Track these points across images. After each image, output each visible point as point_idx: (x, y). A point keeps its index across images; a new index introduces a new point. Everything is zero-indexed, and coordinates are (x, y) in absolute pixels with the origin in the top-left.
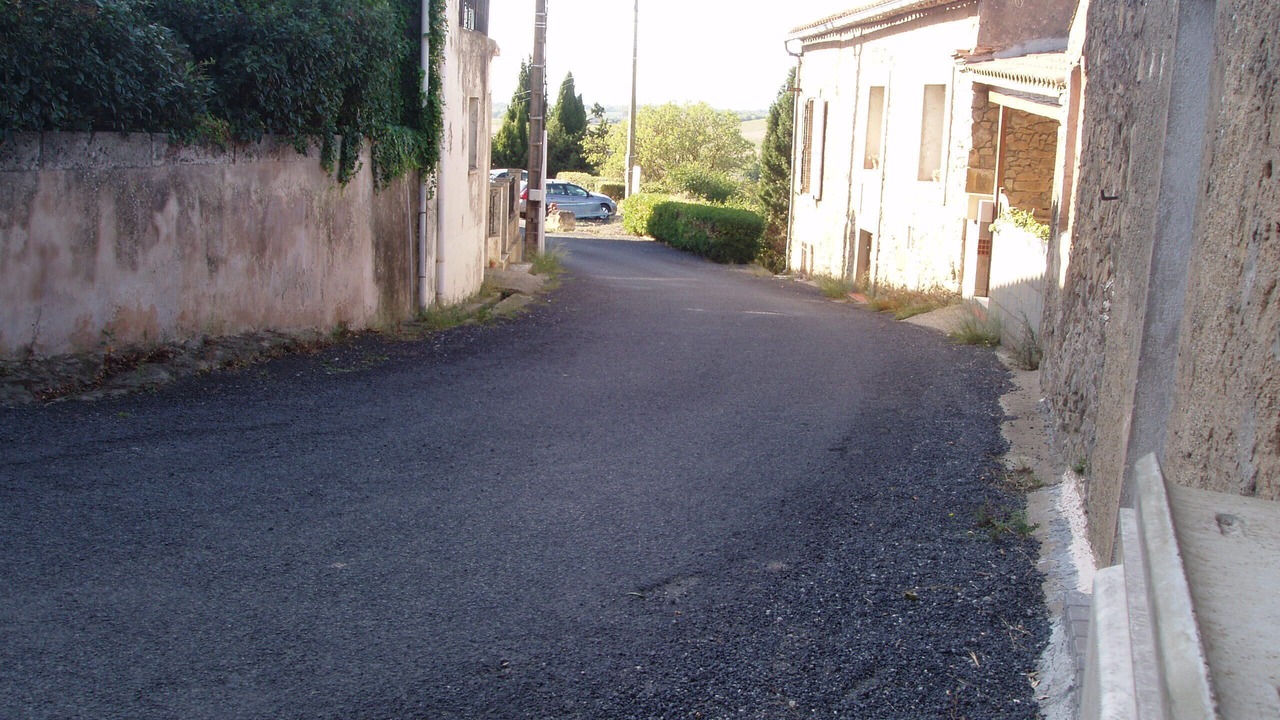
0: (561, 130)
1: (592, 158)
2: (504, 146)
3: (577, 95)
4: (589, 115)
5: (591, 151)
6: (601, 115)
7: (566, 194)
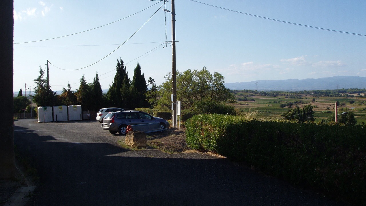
0: (135, 90)
1: (151, 101)
2: (110, 98)
3: (142, 74)
4: (148, 83)
5: (149, 98)
6: (153, 83)
7: (139, 118)
